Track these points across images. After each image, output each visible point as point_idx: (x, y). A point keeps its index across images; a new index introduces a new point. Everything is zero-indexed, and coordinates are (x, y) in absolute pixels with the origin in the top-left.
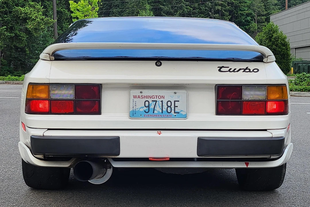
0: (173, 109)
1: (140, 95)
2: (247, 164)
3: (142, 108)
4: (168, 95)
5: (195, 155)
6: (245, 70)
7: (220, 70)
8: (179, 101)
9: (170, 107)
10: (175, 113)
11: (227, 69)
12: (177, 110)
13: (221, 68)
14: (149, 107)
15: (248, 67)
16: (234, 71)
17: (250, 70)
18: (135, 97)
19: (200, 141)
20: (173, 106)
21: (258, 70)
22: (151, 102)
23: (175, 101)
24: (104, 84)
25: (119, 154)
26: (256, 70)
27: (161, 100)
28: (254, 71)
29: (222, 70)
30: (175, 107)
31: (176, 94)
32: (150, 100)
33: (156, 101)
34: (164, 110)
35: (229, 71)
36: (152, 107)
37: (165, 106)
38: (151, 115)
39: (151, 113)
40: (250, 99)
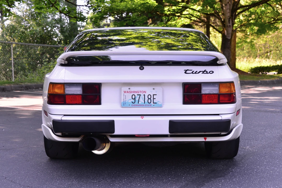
0: (152, 100)
1: (129, 90)
2: (205, 139)
3: (130, 100)
4: (149, 91)
5: (167, 132)
6: (203, 72)
7: (185, 73)
8: (156, 95)
9: (150, 99)
10: (153, 103)
11: (191, 72)
12: (155, 101)
13: (186, 70)
14: (135, 99)
15: (205, 70)
16: (195, 73)
17: (207, 72)
18: (125, 92)
19: (171, 123)
20: (152, 99)
21: (213, 72)
22: (136, 96)
23: (153, 95)
24: (103, 83)
25: (114, 132)
27: (144, 94)
28: (211, 72)
29: (187, 72)
30: (154, 99)
31: (155, 90)
32: (136, 94)
33: (140, 95)
34: (146, 101)
35: (192, 73)
36: (137, 99)
37: (147, 99)
38: (136, 105)
39: (136, 103)
40: (207, 93)
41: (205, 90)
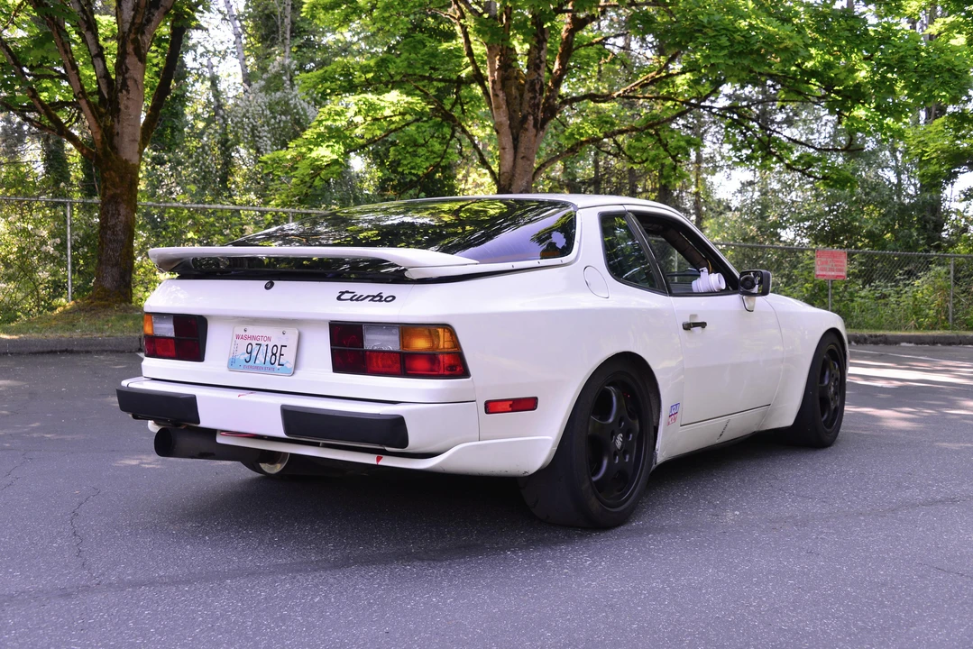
0: (278, 358)
1: (244, 334)
2: (379, 459)
3: (244, 354)
4: (275, 336)
5: (281, 433)
6: (373, 298)
7: (339, 298)
8: (286, 346)
9: (275, 354)
10: (279, 365)
11: (349, 296)
12: (282, 360)
13: (343, 293)
14: (251, 353)
15: (380, 293)
16: (357, 300)
17: (382, 297)
18: (238, 337)
20: (278, 355)
21: (394, 298)
22: (254, 346)
23: (281, 346)
26: (391, 298)
27: (266, 343)
29: (343, 296)
30: (281, 355)
31: (284, 335)
32: (254, 342)
33: (260, 345)
34: (268, 359)
35: (351, 299)
36: (254, 354)
37: (270, 354)
38: (251, 367)
39: (251, 363)
40: (375, 348)
41: (373, 342)
